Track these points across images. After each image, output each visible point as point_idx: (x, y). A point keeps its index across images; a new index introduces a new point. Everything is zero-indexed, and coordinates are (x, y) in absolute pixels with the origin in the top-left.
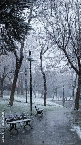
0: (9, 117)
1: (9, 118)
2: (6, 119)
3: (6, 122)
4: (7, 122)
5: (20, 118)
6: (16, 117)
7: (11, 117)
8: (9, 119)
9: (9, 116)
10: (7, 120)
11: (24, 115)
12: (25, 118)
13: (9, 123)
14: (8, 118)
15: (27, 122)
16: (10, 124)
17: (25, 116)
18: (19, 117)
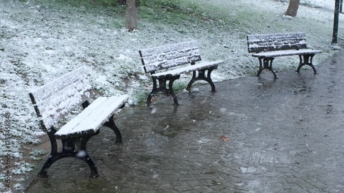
0: (259, 40)
1: (257, 43)
2: (248, 44)
3: (249, 52)
4: (252, 52)
5: (290, 45)
6: (276, 41)
7: (263, 40)
8: (257, 46)
9: (257, 37)
10: (252, 48)
11: (302, 40)
12: (304, 46)
13: (257, 54)
14: (255, 42)
15: (307, 56)
16: (260, 58)
17: (302, 43)
18: (286, 42)
